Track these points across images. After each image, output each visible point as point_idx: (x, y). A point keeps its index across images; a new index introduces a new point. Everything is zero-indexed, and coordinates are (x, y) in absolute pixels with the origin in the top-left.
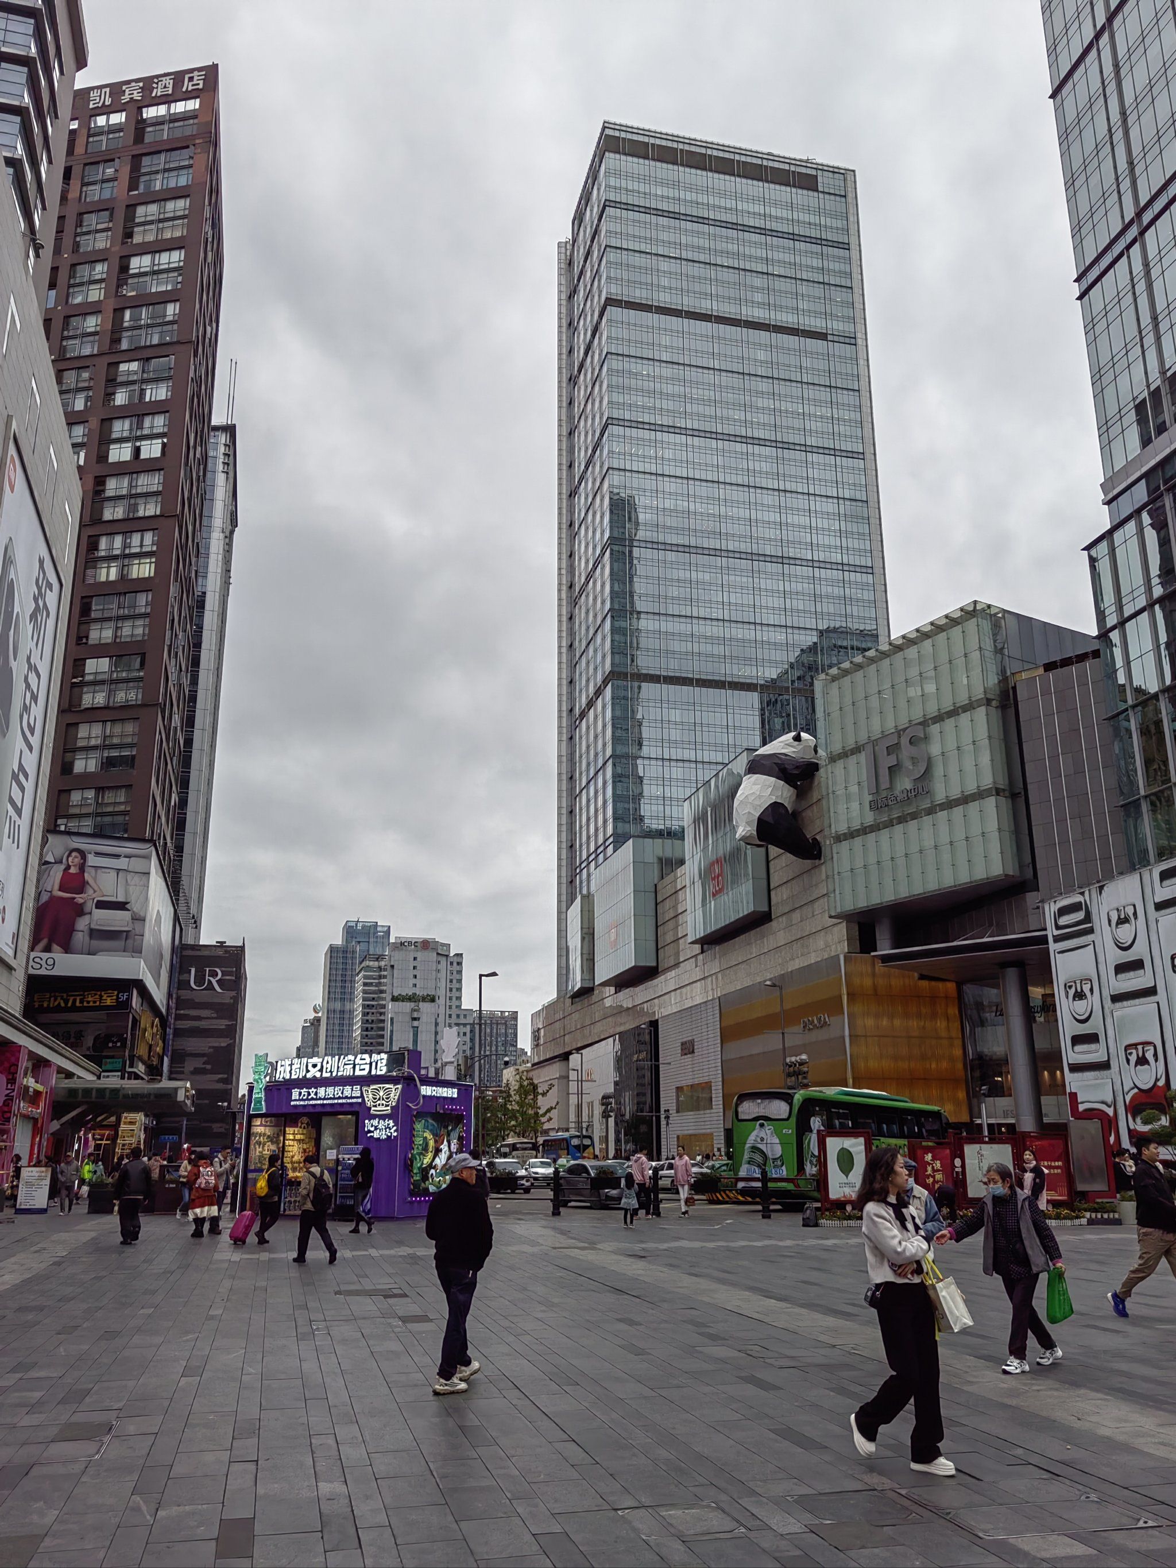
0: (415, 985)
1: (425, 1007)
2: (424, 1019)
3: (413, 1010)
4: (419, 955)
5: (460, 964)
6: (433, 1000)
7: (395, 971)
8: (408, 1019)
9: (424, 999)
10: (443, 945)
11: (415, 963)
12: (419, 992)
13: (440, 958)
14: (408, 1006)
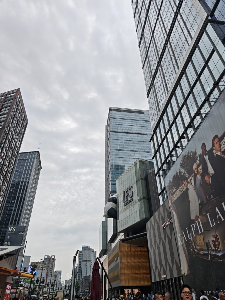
0: (87, 258)
1: (88, 262)
2: (88, 265)
3: (86, 263)
4: (88, 251)
5: (96, 253)
6: (90, 261)
7: (83, 255)
8: (85, 265)
9: (88, 261)
10: (93, 249)
11: (87, 253)
12: (87, 260)
13: (92, 252)
14: (86, 262)
